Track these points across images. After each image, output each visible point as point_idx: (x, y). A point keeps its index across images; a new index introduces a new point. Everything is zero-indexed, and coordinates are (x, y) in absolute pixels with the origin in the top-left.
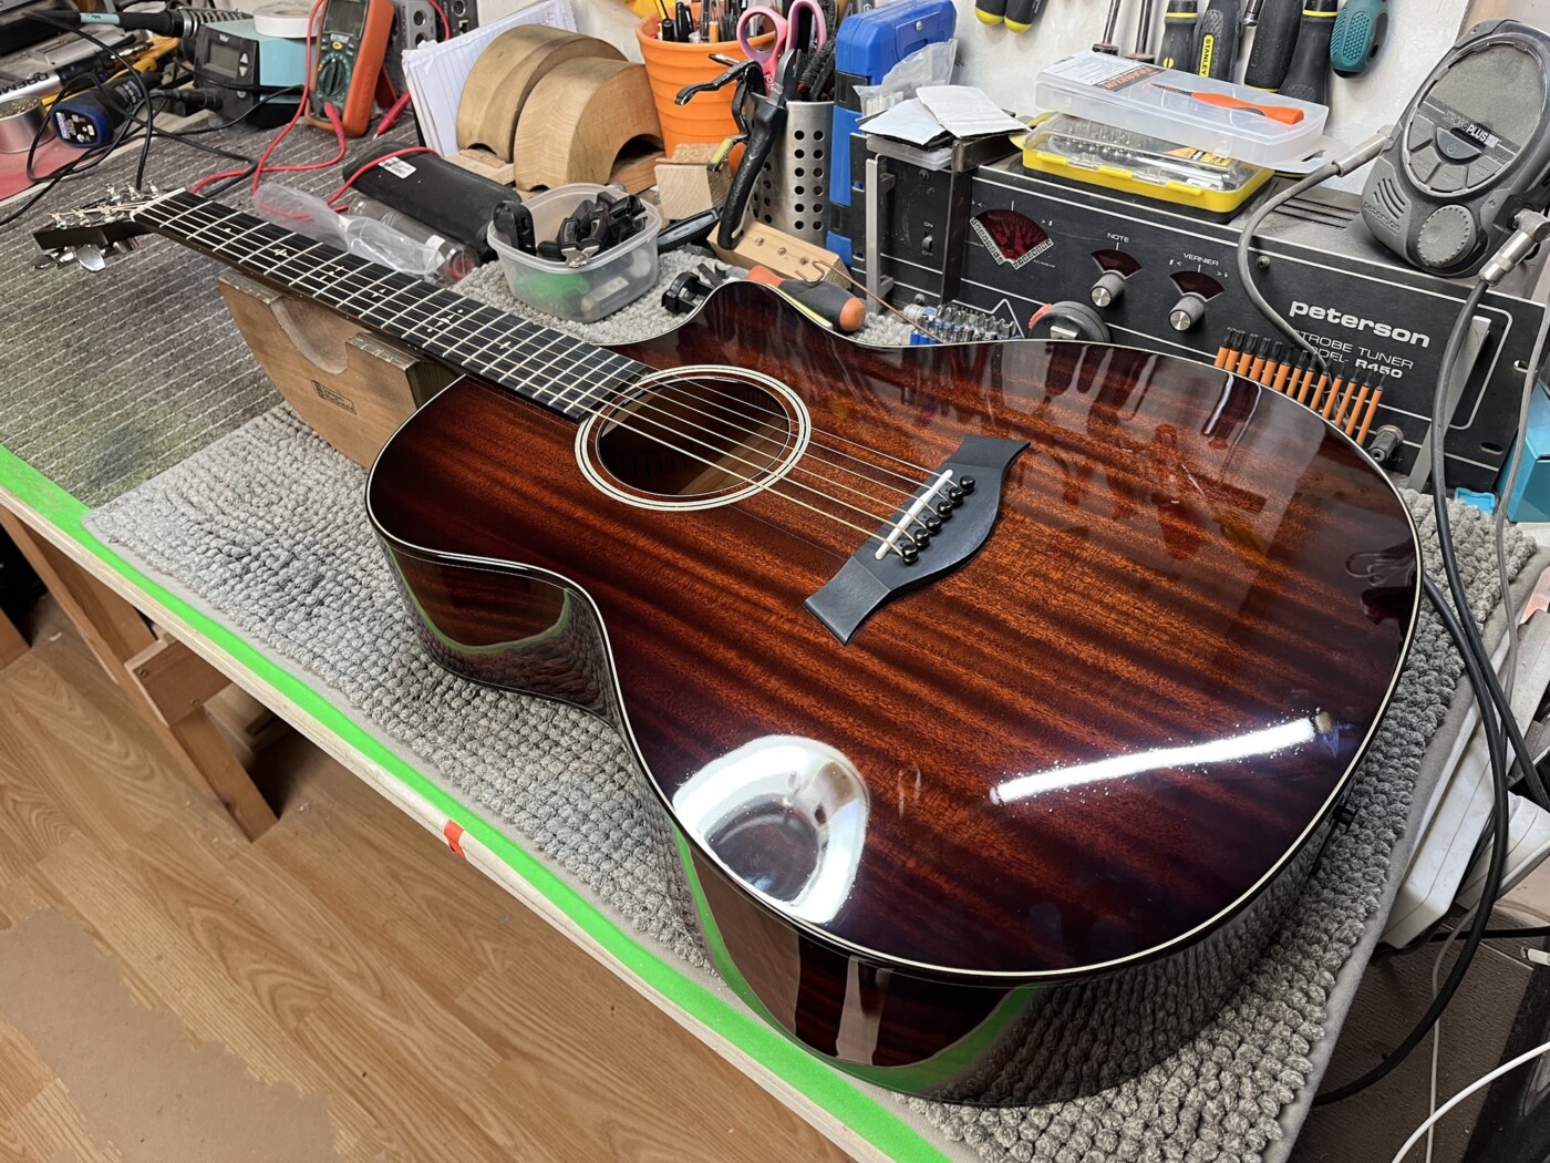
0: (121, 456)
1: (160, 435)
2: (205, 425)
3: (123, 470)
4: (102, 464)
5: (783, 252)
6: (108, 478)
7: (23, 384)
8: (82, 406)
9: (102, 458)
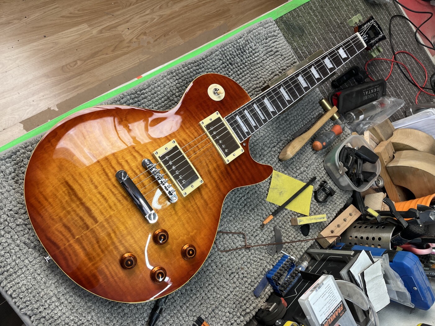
0: (293, 29)
1: (299, 39)
2: (301, 50)
3: (289, 29)
4: (292, 25)
5: (338, 226)
6: (286, 25)
7: (328, 11)
8: (316, 23)
9: (294, 25)
